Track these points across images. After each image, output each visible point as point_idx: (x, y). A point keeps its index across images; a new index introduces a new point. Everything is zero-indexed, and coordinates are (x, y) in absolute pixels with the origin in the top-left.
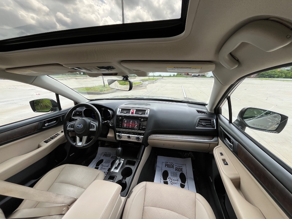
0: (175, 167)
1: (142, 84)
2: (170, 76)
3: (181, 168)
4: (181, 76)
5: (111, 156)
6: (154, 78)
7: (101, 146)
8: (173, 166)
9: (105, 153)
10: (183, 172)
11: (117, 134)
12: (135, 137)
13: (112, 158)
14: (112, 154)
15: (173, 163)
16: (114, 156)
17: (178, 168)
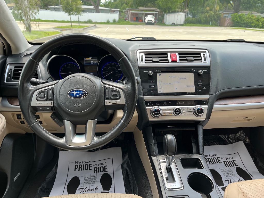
0: (222, 161)
2: (108, 23)
3: (232, 160)
5: (93, 168)
8: (219, 160)
9: (76, 163)
10: (238, 166)
11: (147, 107)
12: (191, 109)
13: (96, 171)
14: (93, 163)
15: (216, 155)
16: (99, 168)
17: (228, 161)
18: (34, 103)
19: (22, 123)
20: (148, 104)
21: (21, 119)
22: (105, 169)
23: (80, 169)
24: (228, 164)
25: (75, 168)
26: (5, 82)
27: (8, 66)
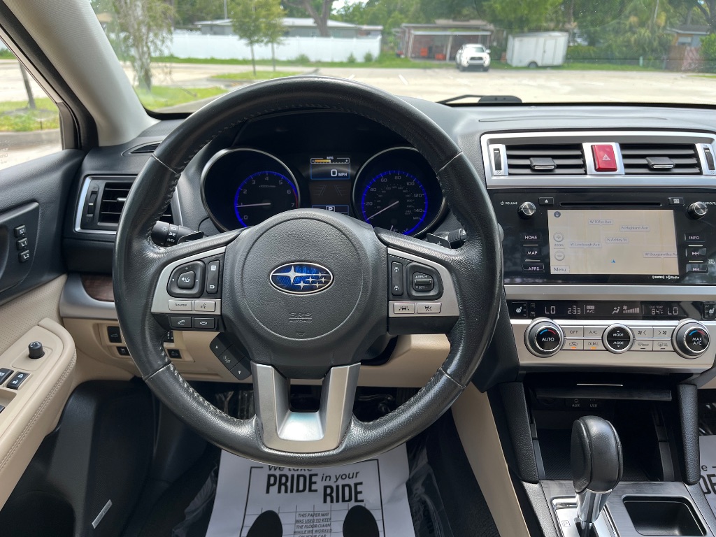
2: (352, 62)
5: (319, 486)
9: (270, 469)
11: (513, 322)
12: (665, 333)
13: (328, 498)
16: (338, 487)
18: (163, 302)
19: (121, 353)
20: (518, 311)
21: (120, 341)
22: (357, 493)
23: (283, 488)
25: (269, 485)
26: (78, 229)
27: (88, 181)
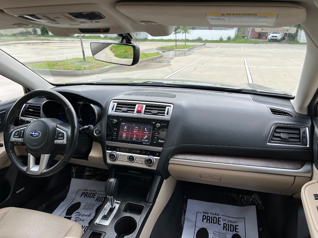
0: (222, 223)
1: (162, 57)
2: (221, 41)
3: (234, 224)
4: (243, 40)
5: (96, 197)
6: (187, 43)
7: (76, 177)
8: (219, 221)
9: (84, 191)
10: (238, 232)
11: (107, 151)
12: (143, 159)
13: (97, 200)
14: (98, 192)
15: (218, 215)
16: (101, 197)
17: (229, 224)
20: (109, 148)
23: (86, 196)
24: (227, 227)
25: (82, 195)
